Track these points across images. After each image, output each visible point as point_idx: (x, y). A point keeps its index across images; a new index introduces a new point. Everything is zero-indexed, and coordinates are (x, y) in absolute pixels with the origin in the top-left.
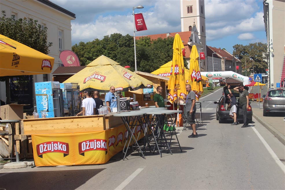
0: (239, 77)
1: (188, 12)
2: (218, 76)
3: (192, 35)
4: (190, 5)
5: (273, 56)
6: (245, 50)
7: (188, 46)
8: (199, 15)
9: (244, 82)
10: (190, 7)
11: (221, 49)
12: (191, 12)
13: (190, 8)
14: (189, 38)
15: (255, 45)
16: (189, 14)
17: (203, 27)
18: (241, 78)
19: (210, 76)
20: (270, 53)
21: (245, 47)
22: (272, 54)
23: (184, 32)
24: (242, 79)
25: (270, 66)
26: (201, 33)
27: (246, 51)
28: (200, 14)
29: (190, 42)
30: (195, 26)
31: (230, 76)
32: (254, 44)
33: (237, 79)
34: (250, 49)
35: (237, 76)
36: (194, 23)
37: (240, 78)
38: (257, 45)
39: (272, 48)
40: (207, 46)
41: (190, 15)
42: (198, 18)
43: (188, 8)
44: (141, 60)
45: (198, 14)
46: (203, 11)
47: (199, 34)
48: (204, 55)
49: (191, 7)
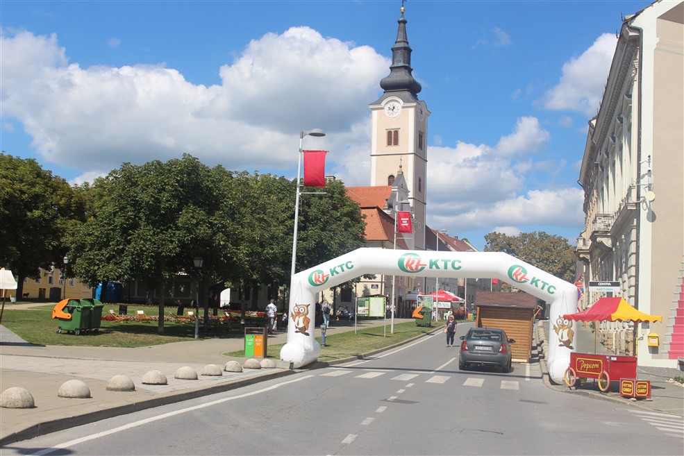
0: (534, 281)
1: (389, 143)
2: (446, 268)
3: (394, 195)
4: (393, 127)
5: (652, 217)
6: (509, 245)
7: (376, 210)
8: (412, 152)
9: (553, 300)
10: (393, 131)
11: (460, 239)
12: (396, 143)
13: (394, 135)
14: (387, 200)
15: (532, 236)
16: (390, 147)
17: (420, 180)
18: (545, 284)
19: (414, 266)
20: (643, 206)
21: (511, 238)
22: (649, 209)
23: (376, 188)
24: (546, 287)
25: (637, 254)
26: (415, 193)
27: (513, 247)
28: (416, 149)
29: (389, 209)
30: (401, 175)
31: (497, 273)
32: (529, 235)
33: (528, 287)
34: (520, 245)
35: (529, 277)
36: (401, 167)
37: (540, 284)
38: (537, 237)
39: (649, 187)
40: (427, 227)
41: (393, 149)
42: (411, 158)
43: (390, 133)
44: (187, 205)
45: (411, 149)
46: (423, 144)
47: (411, 195)
48: (409, 222)
49: (396, 132)
